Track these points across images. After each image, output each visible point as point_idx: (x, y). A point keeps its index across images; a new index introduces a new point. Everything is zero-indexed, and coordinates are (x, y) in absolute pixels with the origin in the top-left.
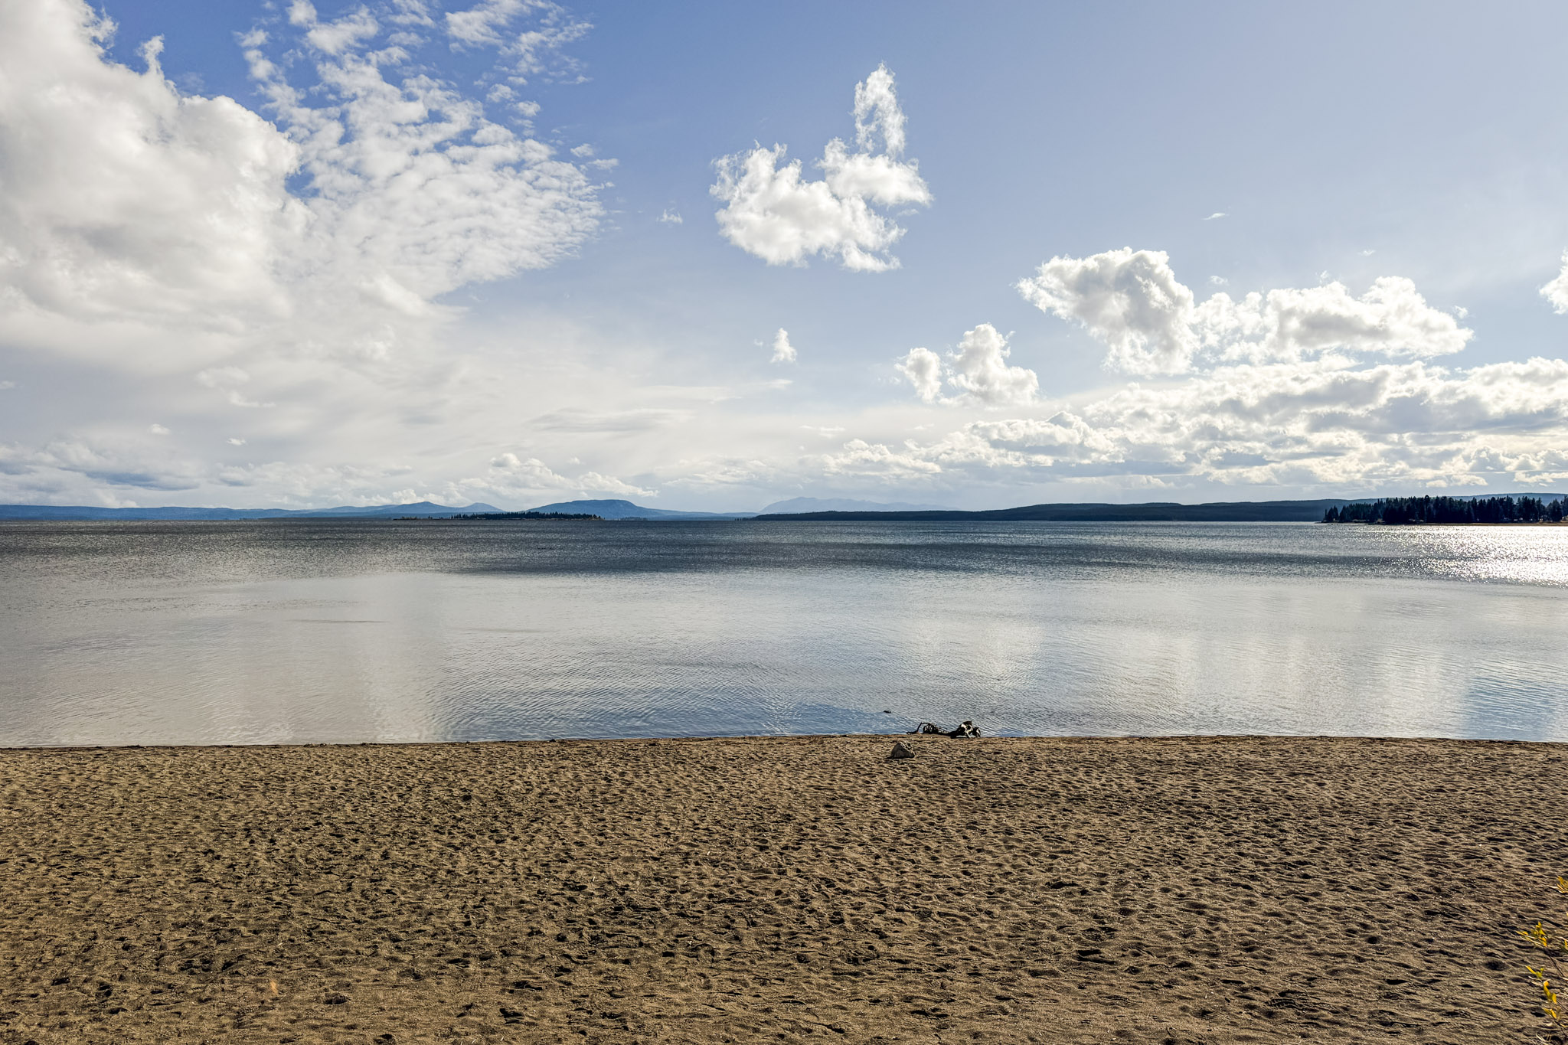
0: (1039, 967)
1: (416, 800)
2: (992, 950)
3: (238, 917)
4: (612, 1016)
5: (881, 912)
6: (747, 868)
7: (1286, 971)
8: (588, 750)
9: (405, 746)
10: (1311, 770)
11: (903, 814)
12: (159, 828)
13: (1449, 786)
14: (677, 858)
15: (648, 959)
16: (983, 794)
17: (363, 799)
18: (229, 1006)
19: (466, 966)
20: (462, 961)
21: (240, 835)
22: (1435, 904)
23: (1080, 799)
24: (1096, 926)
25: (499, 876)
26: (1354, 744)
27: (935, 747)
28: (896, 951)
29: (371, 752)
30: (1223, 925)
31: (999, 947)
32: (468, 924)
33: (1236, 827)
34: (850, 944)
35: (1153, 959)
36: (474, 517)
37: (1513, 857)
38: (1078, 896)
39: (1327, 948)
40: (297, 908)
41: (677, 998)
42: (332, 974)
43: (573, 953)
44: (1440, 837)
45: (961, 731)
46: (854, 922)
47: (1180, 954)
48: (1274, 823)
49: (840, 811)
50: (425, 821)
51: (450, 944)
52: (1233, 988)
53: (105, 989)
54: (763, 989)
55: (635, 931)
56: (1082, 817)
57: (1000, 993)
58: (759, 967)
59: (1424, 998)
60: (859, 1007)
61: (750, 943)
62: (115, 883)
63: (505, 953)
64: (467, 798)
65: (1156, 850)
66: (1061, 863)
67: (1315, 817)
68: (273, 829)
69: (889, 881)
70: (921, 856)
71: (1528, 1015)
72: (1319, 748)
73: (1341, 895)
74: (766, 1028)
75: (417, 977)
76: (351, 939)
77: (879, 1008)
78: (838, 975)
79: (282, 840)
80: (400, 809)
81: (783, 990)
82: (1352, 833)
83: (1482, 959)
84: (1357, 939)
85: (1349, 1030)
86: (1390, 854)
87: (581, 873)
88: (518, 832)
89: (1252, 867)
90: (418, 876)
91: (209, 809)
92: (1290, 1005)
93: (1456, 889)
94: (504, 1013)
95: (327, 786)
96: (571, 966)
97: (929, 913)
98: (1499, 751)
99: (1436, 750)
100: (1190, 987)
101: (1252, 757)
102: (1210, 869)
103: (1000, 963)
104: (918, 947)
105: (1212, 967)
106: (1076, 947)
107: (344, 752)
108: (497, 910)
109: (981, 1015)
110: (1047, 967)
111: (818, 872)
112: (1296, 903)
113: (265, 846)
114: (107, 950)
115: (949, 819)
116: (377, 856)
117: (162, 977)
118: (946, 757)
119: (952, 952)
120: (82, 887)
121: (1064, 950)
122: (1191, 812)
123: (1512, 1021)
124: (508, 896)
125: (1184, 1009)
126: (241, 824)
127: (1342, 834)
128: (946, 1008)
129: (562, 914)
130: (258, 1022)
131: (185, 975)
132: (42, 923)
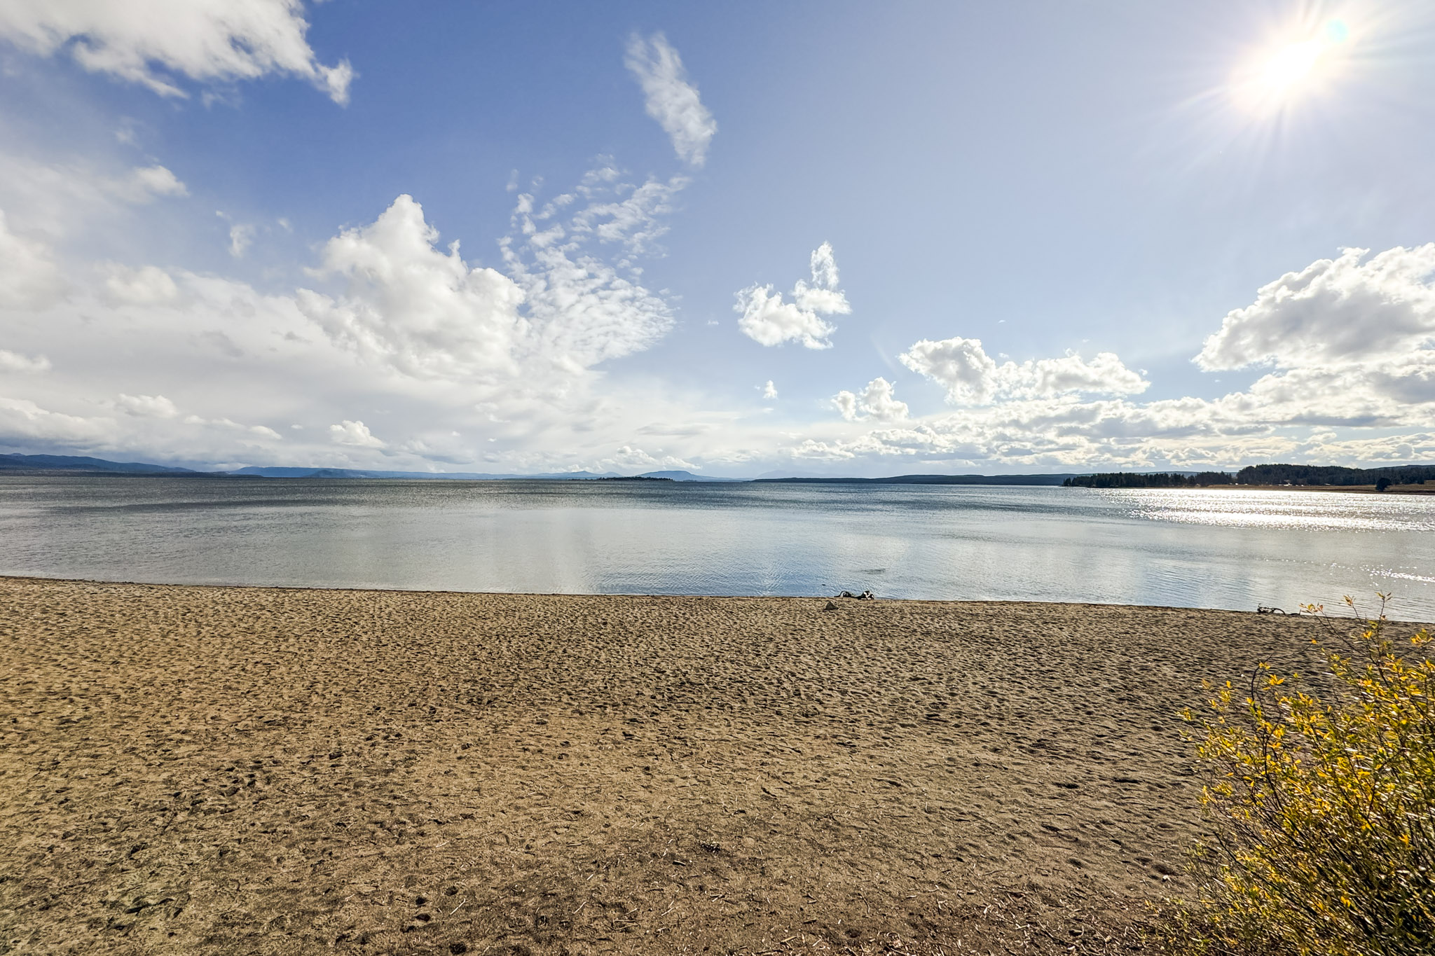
0: (905, 722)
1: (579, 624)
2: (880, 713)
3: (494, 678)
4: (679, 738)
5: (820, 691)
6: (749, 665)
7: (1042, 728)
8: (667, 601)
9: (574, 596)
10: (1055, 621)
11: (832, 639)
12: (456, 632)
13: (1132, 631)
14: (713, 659)
15: (698, 710)
16: (876, 629)
17: (554, 622)
18: (491, 722)
19: (605, 708)
20: (604, 707)
21: (494, 638)
22: (1124, 694)
23: (928, 633)
24: (937, 701)
25: (621, 664)
26: (1079, 607)
27: (850, 604)
28: (828, 711)
29: (558, 598)
30: (1006, 703)
31: (884, 711)
32: (606, 688)
33: (1014, 651)
34: (804, 706)
35: (968, 721)
36: (608, 479)
37: (1168, 670)
38: (927, 685)
39: (1064, 717)
40: (521, 676)
41: (713, 731)
42: (539, 710)
43: (659, 705)
44: (1127, 658)
45: (864, 596)
46: (806, 695)
47: (982, 718)
48: (1034, 649)
49: (799, 637)
50: (584, 635)
51: (597, 698)
52: (1012, 737)
53: (433, 710)
54: (758, 728)
55: (691, 695)
56: (929, 643)
57: (884, 735)
58: (756, 717)
59: (1118, 745)
60: (809, 739)
61: (751, 704)
62: (437, 658)
63: (625, 704)
64: (605, 624)
65: (970, 662)
66: (918, 668)
67: (1057, 646)
68: (509, 635)
69: (825, 674)
70: (842, 662)
71: (1176, 756)
72: (1060, 608)
73: (1072, 689)
74: (760, 748)
75: (581, 714)
76: (548, 693)
77: (819, 741)
78: (797, 722)
79: (514, 641)
80: (572, 628)
81: (769, 729)
82: (1078, 655)
83: (1150, 725)
84: (1080, 712)
85: (1076, 761)
86: (1099, 667)
87: (663, 664)
88: (631, 642)
89: (1023, 672)
90: (581, 662)
91: (480, 624)
92: (1043, 746)
93: (1136, 687)
94: (625, 734)
95: (536, 615)
96: (658, 712)
97: (846, 692)
98: (1160, 612)
99: (1125, 611)
100: (988, 736)
101: (1023, 613)
102: (999, 673)
103: (884, 719)
104: (841, 709)
105: (1000, 725)
106: (926, 712)
107: (543, 598)
108: (621, 681)
109: (874, 746)
110: (910, 722)
111: (787, 668)
112: (1047, 693)
113: (506, 644)
114: (433, 692)
115: (857, 643)
116: (561, 651)
117: (460, 706)
118: (855, 610)
119: (858, 712)
120: (422, 659)
121: (919, 714)
122: (988, 642)
123: (1167, 759)
124: (626, 674)
125: (985, 747)
126: (494, 633)
127: (1073, 656)
128: (855, 742)
129: (654, 684)
130: (504, 731)
131: (470, 705)
132: (404, 675)
